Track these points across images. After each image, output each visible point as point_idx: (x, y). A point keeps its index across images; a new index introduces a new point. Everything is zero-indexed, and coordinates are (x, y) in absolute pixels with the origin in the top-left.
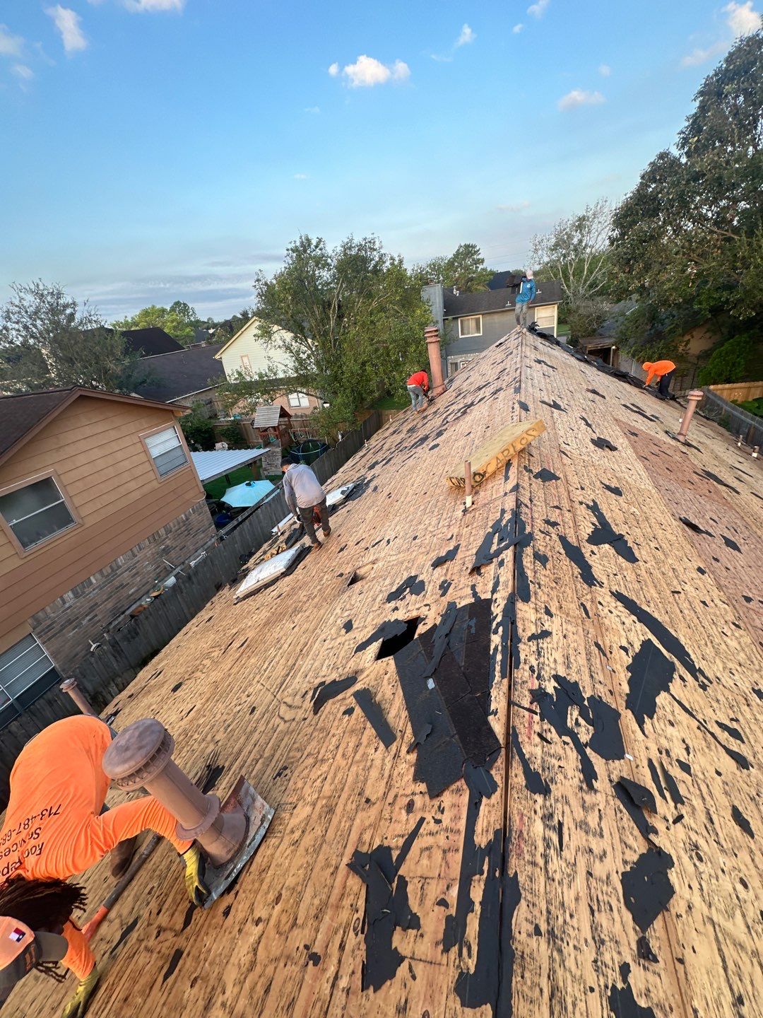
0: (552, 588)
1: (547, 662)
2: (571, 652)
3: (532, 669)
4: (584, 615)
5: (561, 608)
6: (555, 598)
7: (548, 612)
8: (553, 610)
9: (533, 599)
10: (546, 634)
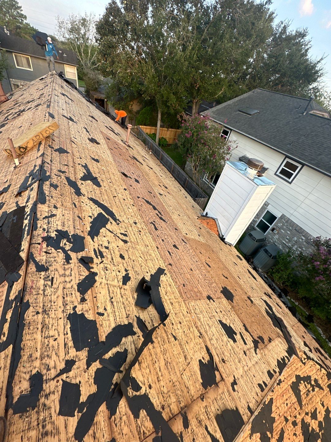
0: (59, 198)
1: (52, 226)
2: (65, 220)
3: (44, 230)
4: (74, 207)
5: (63, 205)
6: (60, 202)
7: (55, 207)
8: (58, 206)
9: (47, 203)
10: (53, 216)
